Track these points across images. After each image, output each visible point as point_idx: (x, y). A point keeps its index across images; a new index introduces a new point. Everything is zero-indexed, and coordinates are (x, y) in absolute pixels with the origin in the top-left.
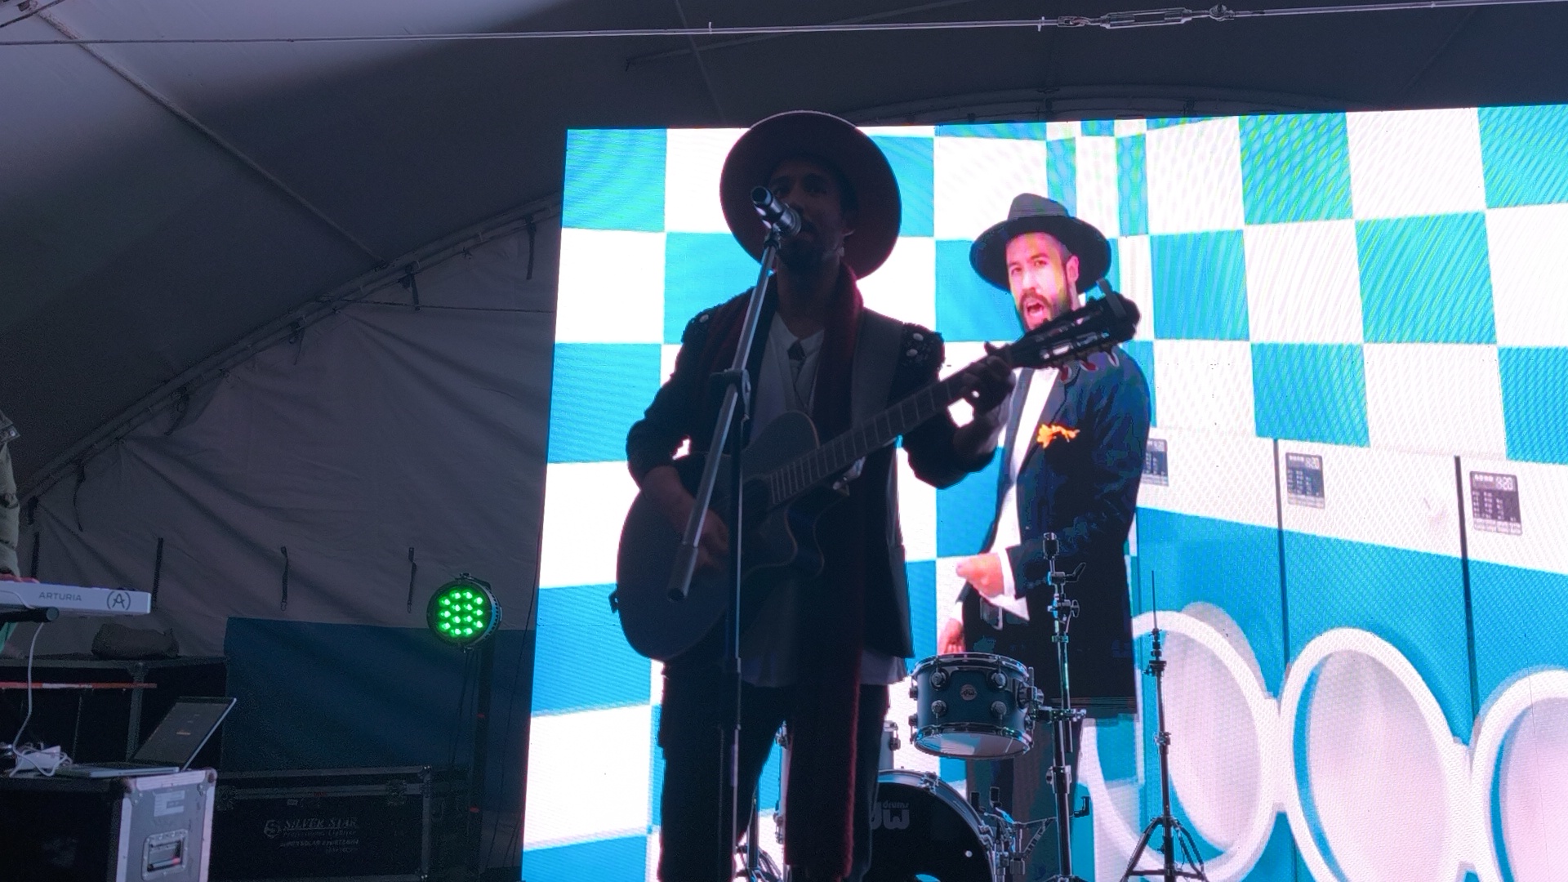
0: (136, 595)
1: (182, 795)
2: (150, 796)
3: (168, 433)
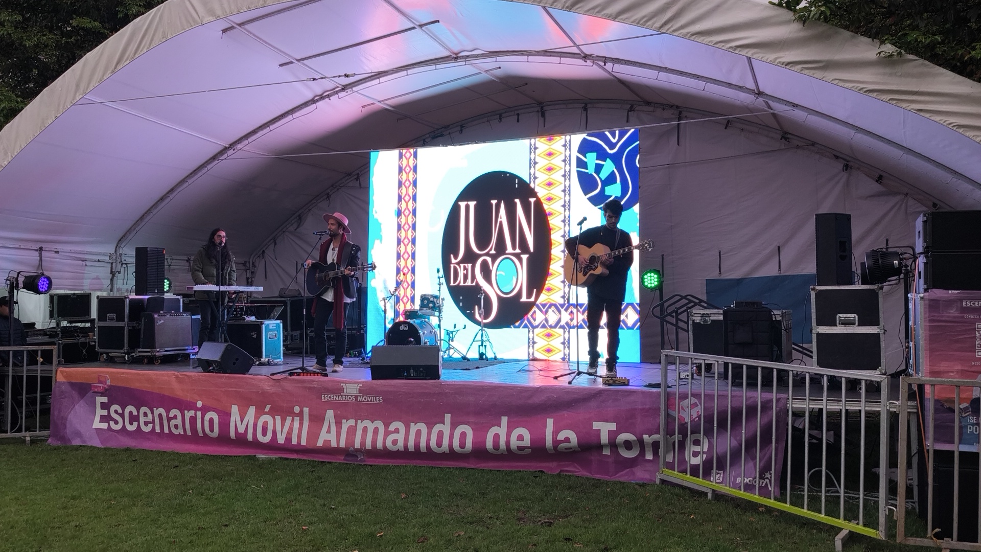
0: (260, 288)
1: (275, 325)
2: (268, 325)
3: (295, 230)
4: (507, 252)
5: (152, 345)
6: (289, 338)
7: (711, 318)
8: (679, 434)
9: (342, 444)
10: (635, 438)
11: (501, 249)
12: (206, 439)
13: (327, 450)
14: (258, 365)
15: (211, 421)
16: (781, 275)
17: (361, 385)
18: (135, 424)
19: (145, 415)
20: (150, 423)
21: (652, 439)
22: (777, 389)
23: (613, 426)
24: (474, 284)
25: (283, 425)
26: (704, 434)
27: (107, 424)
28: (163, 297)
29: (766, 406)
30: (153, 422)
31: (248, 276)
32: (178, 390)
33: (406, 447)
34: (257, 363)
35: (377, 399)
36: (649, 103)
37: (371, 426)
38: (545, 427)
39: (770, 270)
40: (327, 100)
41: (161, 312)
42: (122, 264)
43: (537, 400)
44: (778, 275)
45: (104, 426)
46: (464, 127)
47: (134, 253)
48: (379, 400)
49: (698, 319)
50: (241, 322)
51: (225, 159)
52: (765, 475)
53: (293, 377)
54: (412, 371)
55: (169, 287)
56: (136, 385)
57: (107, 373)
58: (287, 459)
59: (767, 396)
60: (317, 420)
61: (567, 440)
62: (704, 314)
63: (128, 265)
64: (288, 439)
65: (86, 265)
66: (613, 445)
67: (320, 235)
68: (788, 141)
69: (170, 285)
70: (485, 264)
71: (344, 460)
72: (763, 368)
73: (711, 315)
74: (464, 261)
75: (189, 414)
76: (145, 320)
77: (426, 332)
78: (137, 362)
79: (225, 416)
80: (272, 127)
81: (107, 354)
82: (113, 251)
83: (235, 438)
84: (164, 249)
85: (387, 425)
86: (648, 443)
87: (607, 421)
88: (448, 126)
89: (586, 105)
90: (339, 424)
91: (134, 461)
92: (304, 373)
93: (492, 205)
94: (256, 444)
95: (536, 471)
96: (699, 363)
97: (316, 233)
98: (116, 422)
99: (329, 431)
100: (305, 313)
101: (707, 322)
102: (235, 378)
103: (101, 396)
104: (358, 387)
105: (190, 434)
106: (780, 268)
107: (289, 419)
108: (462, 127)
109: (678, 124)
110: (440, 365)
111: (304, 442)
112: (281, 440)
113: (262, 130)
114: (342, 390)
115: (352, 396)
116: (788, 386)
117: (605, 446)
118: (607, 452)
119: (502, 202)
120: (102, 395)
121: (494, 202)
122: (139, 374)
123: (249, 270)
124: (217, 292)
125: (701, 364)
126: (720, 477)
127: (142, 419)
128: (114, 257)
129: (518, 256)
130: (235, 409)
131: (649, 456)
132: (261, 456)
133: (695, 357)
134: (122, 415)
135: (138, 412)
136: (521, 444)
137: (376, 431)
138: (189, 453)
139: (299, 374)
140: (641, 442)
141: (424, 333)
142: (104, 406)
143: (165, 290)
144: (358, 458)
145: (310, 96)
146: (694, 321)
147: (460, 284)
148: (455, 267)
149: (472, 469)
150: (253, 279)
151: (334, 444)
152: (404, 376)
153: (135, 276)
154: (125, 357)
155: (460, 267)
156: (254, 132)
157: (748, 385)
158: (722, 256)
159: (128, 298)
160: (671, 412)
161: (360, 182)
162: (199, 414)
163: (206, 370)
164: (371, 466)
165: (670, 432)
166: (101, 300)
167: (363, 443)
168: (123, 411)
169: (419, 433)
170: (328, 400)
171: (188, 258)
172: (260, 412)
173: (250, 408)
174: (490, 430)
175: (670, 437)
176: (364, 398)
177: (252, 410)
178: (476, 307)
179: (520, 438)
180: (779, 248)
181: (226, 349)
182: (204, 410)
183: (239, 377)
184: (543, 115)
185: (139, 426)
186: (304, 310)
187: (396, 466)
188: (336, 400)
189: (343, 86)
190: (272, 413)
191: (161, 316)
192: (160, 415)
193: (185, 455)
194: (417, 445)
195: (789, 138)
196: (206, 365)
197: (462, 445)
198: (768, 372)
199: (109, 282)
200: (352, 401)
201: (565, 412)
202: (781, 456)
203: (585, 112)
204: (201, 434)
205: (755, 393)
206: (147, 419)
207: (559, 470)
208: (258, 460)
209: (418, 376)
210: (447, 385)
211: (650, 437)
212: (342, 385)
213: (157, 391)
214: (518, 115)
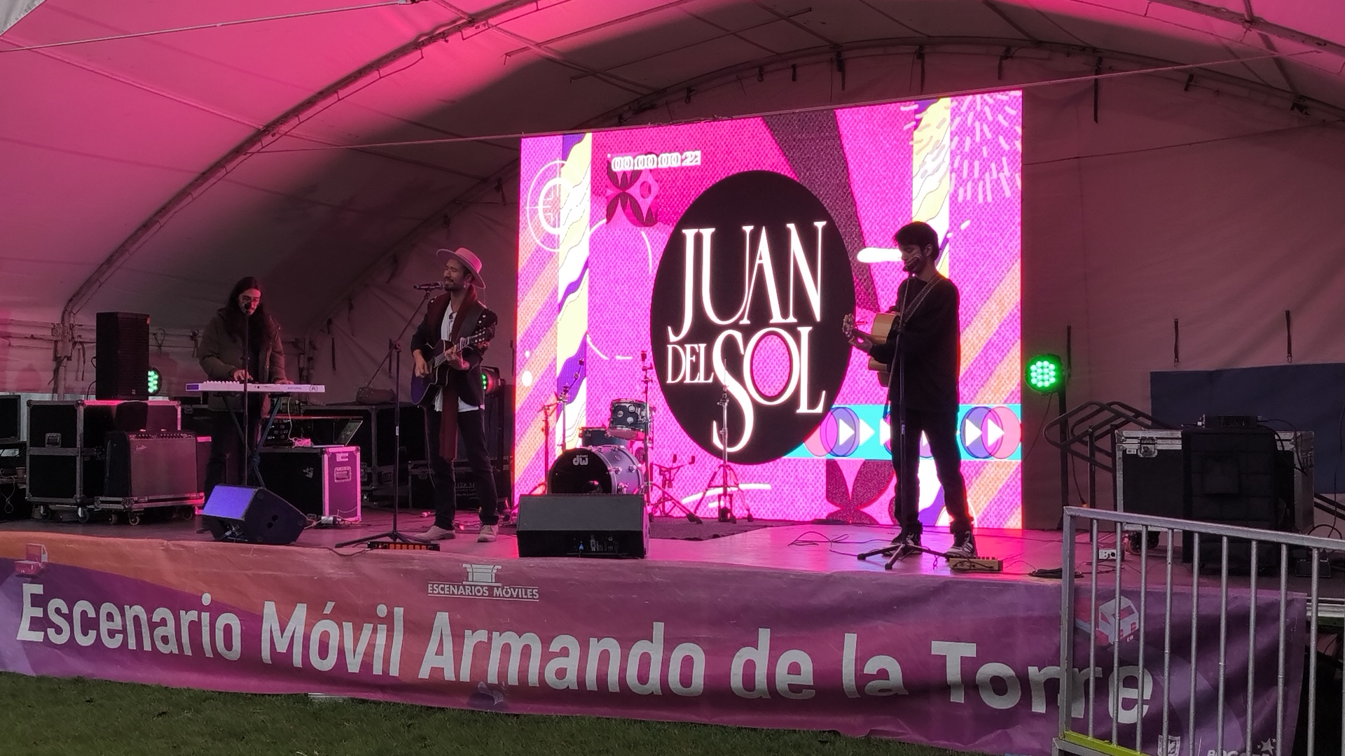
0: (319, 386)
2: (334, 455)
3: (387, 281)
4: (772, 321)
5: (124, 490)
6: (374, 478)
7: (1160, 447)
8: (1097, 665)
9: (465, 676)
10: (1011, 672)
11: (760, 314)
12: (218, 664)
13: (437, 686)
14: (316, 527)
15: (228, 629)
16: (1293, 363)
17: (500, 567)
18: (92, 634)
19: (110, 617)
20: (119, 632)
21: (1045, 673)
22: (1288, 581)
23: (970, 650)
24: (711, 381)
25: (356, 640)
26: (1145, 667)
27: (43, 633)
28: (147, 404)
29: (1267, 615)
30: (124, 631)
31: (301, 366)
32: (169, 573)
33: (581, 681)
34: (315, 523)
35: (529, 593)
36: (1040, 42)
37: (516, 643)
38: (841, 647)
39: (1272, 356)
40: (442, 42)
41: (142, 430)
42: (75, 343)
43: (826, 598)
44: (1288, 364)
45: (38, 636)
46: (694, 90)
47: (93, 323)
48: (532, 594)
49: (1132, 448)
50: (286, 449)
51: (258, 152)
52: (1262, 746)
53: (375, 551)
54: (592, 541)
55: (159, 385)
56: (94, 564)
57: (41, 540)
58: (364, 701)
59: (1268, 596)
60: (419, 630)
61: (883, 674)
62: (1144, 438)
63: (85, 346)
64: (367, 665)
65: (10, 345)
66: (970, 685)
67: (426, 290)
68: (1306, 114)
69: (160, 380)
70: (730, 343)
71: (469, 704)
72: (1260, 542)
73: (1159, 441)
74: (691, 338)
75: (188, 617)
76: (112, 444)
77: (621, 470)
78: (97, 520)
79: (252, 622)
80: (342, 93)
81: (46, 505)
82: (57, 321)
83: (270, 663)
84: (148, 316)
85: (546, 642)
86: (1037, 683)
87: (958, 640)
88: (665, 90)
89: (921, 47)
90: (458, 638)
91: (88, 701)
92: (395, 544)
93: (744, 233)
94: (308, 674)
95: (824, 732)
96: (1133, 531)
97: (418, 287)
98: (59, 631)
99: (440, 652)
100: (397, 434)
101: (1151, 453)
102: (268, 551)
103: (31, 583)
104: (495, 571)
105: (191, 654)
106: (1289, 352)
107: (367, 628)
108: (690, 90)
109: (1096, 80)
110: (645, 531)
111: (394, 671)
112: (354, 666)
113: (324, 98)
114: (464, 575)
115: (482, 587)
116: (1310, 576)
117: (956, 686)
118: (958, 697)
119: (764, 228)
120: (34, 580)
121: (748, 229)
122: (98, 544)
123: (303, 354)
124: (243, 394)
125: (1139, 534)
126: (1175, 747)
127: (104, 626)
128: (60, 331)
129: (791, 329)
130: (270, 609)
131: (1039, 707)
132: (318, 696)
133: (1128, 521)
134: (69, 618)
135: (97, 612)
136: (796, 680)
137: (526, 651)
138: (189, 689)
139: (386, 546)
140: (1024, 682)
141: (617, 472)
142: (37, 601)
143: (151, 390)
144: (494, 700)
145: (409, 35)
146: (1124, 451)
147: (685, 382)
148: (675, 351)
149: (705, 725)
150: (311, 371)
151: (449, 675)
152: (578, 551)
153: (95, 364)
154: (77, 511)
155: (684, 349)
156: (310, 103)
157: (1231, 573)
158: (1179, 329)
159: (83, 404)
160: (1082, 624)
161: (503, 195)
162: (206, 617)
163: (219, 537)
164: (517, 716)
165: (1078, 661)
166: (35, 409)
167: (503, 674)
168: (71, 610)
169: (605, 657)
170: (439, 593)
171: (194, 334)
172: (315, 614)
173: (297, 608)
174: (738, 654)
175: (1080, 672)
176: (504, 590)
177: (301, 611)
178: (715, 424)
179: (794, 669)
180: (1288, 313)
181: (256, 499)
182: (216, 610)
183: (278, 551)
184: (841, 68)
185: (98, 635)
186: (397, 427)
187: (565, 716)
188: (453, 594)
189: (470, 16)
190: (339, 616)
191: (142, 437)
192: (136, 619)
193: (179, 692)
194: (602, 679)
195: (1306, 107)
196: (218, 528)
197: (686, 680)
198: (1270, 552)
199: (51, 375)
200: (482, 596)
201: (879, 622)
202: (1295, 709)
203: (920, 61)
204: (209, 654)
205: (1245, 590)
206: (111, 625)
207: (869, 730)
208: (311, 702)
209: (604, 551)
210: (659, 568)
211: (1042, 672)
212: (464, 565)
213: (131, 575)
214: (794, 67)
